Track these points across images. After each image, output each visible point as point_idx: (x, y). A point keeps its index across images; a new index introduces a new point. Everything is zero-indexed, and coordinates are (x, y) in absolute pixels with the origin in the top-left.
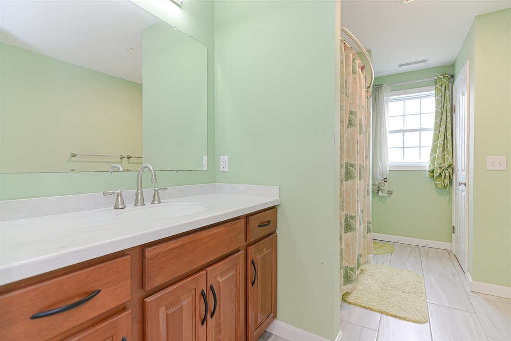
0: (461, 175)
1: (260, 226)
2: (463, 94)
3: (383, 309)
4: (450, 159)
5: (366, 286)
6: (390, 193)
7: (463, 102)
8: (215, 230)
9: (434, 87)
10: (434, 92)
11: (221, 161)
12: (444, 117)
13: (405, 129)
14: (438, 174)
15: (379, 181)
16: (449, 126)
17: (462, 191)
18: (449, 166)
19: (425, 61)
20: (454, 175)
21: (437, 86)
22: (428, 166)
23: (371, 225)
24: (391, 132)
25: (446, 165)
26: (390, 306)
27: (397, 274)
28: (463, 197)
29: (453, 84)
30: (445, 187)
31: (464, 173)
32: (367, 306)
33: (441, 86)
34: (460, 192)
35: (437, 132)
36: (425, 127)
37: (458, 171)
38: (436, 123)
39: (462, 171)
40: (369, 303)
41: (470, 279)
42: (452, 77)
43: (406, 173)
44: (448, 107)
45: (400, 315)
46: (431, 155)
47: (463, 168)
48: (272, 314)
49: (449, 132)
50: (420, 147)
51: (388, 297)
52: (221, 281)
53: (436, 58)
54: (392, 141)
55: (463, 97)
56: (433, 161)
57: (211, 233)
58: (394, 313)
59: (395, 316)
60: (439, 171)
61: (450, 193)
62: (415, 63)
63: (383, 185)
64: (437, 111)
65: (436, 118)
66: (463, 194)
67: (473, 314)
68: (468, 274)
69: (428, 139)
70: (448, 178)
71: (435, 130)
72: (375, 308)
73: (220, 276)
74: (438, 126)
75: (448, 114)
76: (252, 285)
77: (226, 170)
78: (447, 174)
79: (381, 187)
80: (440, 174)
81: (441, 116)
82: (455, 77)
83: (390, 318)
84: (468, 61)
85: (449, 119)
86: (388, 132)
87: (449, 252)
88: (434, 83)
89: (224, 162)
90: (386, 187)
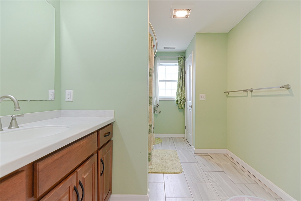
0: (189, 103)
1: (105, 136)
2: (190, 66)
3: (164, 171)
4: (184, 95)
5: (154, 162)
6: (159, 112)
7: (190, 70)
8: (81, 142)
9: (177, 61)
10: (178, 63)
11: (67, 94)
12: (182, 75)
13: (166, 80)
14: (179, 102)
15: (155, 106)
16: (184, 80)
17: (189, 109)
18: (184, 98)
19: (175, 48)
20: (185, 102)
21: (179, 61)
22: (175, 98)
23: (154, 129)
24: (160, 81)
25: (183, 98)
26: (167, 168)
27: (166, 152)
28: (190, 112)
29: (185, 61)
30: (182, 108)
31: (190, 101)
32: (157, 172)
33: (181, 61)
34: (188, 110)
35: (179, 82)
36: (174, 80)
37: (187, 100)
38: (179, 78)
39: (190, 100)
40: (157, 170)
41: (194, 149)
42: (185, 57)
43: (166, 101)
44: (183, 71)
45: (172, 172)
46: (177, 93)
47: (190, 99)
48: (110, 191)
49: (184, 83)
50: (172, 89)
51: (165, 165)
52: (85, 177)
53: (179, 47)
54: (161, 85)
55: (190, 67)
56: (177, 96)
57: (80, 144)
58: (169, 172)
59: (170, 173)
60: (180, 101)
61: (184, 111)
62: (171, 48)
63: (157, 108)
64: (179, 72)
65: (179, 76)
66: (190, 111)
67: (197, 163)
68: (193, 146)
69: (175, 85)
70: (183, 104)
71: (178, 82)
72: (161, 172)
73: (84, 174)
74: (179, 79)
75: (183, 75)
76: (101, 175)
77: (71, 100)
78: (183, 102)
79: (155, 109)
80: (180, 102)
81: (181, 75)
82: (186, 57)
83: (168, 174)
84: (192, 52)
85: (183, 77)
86: (159, 81)
87: (184, 138)
88: (178, 59)
89: (69, 94)
90: (158, 109)
